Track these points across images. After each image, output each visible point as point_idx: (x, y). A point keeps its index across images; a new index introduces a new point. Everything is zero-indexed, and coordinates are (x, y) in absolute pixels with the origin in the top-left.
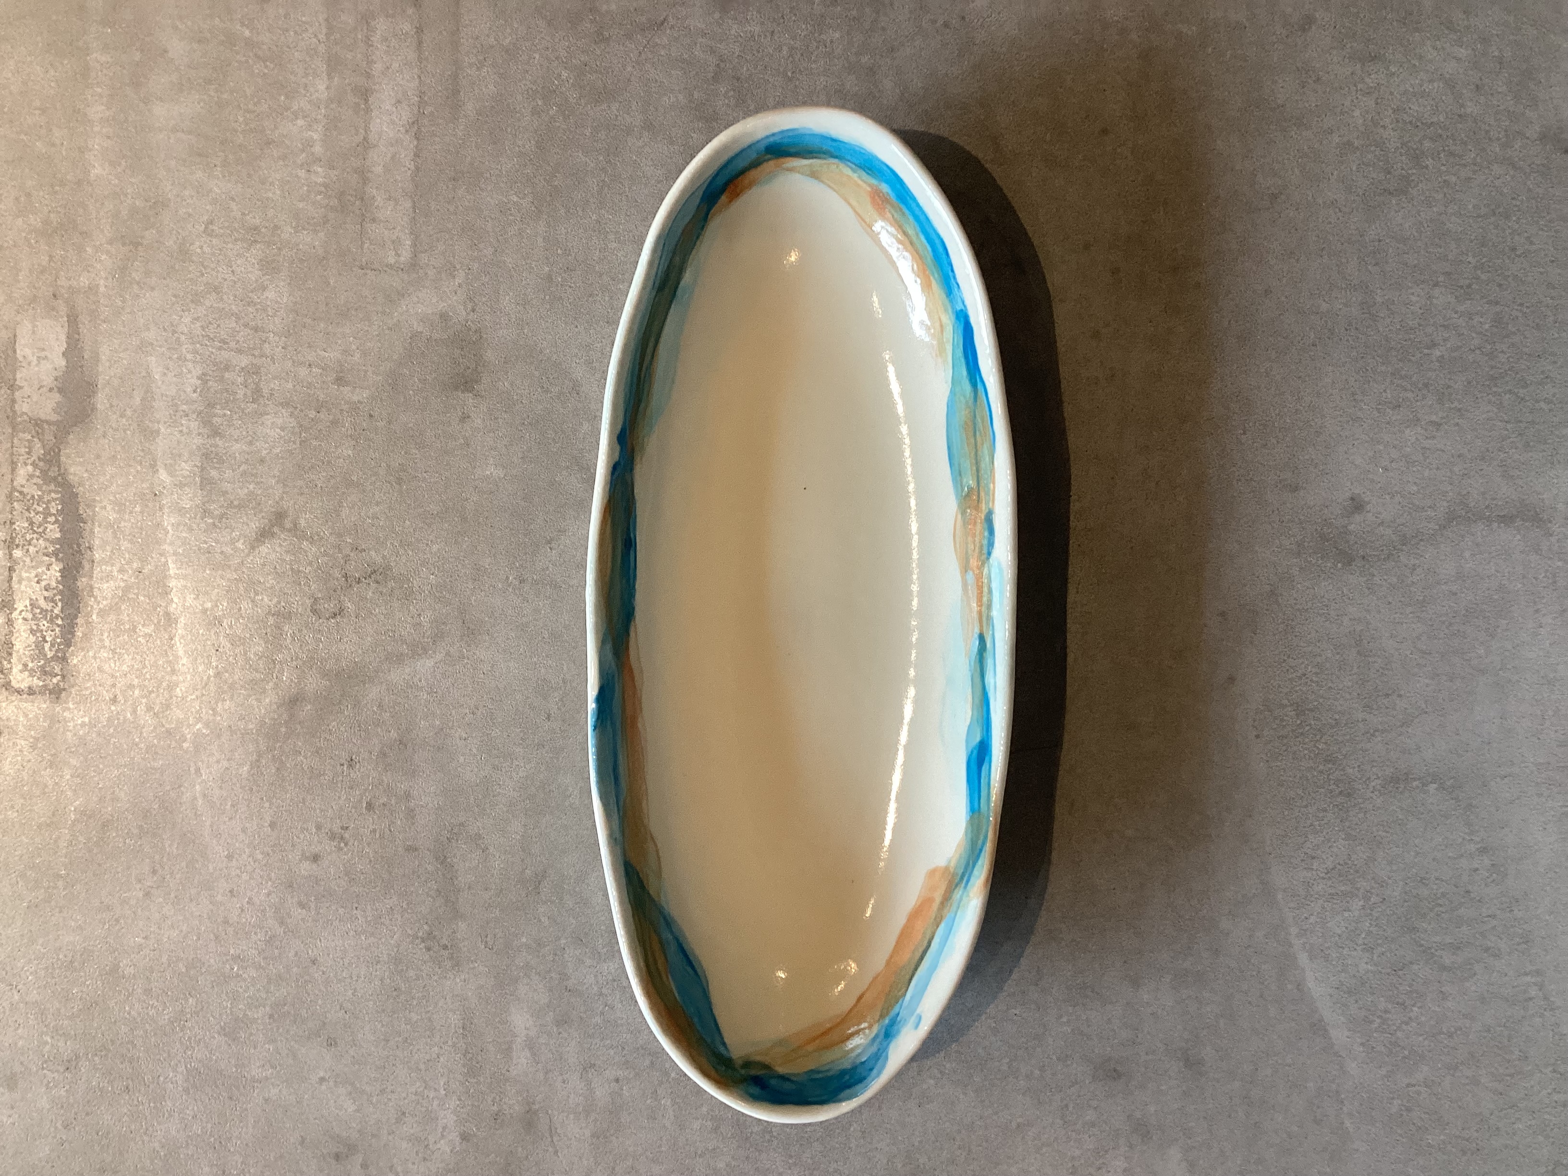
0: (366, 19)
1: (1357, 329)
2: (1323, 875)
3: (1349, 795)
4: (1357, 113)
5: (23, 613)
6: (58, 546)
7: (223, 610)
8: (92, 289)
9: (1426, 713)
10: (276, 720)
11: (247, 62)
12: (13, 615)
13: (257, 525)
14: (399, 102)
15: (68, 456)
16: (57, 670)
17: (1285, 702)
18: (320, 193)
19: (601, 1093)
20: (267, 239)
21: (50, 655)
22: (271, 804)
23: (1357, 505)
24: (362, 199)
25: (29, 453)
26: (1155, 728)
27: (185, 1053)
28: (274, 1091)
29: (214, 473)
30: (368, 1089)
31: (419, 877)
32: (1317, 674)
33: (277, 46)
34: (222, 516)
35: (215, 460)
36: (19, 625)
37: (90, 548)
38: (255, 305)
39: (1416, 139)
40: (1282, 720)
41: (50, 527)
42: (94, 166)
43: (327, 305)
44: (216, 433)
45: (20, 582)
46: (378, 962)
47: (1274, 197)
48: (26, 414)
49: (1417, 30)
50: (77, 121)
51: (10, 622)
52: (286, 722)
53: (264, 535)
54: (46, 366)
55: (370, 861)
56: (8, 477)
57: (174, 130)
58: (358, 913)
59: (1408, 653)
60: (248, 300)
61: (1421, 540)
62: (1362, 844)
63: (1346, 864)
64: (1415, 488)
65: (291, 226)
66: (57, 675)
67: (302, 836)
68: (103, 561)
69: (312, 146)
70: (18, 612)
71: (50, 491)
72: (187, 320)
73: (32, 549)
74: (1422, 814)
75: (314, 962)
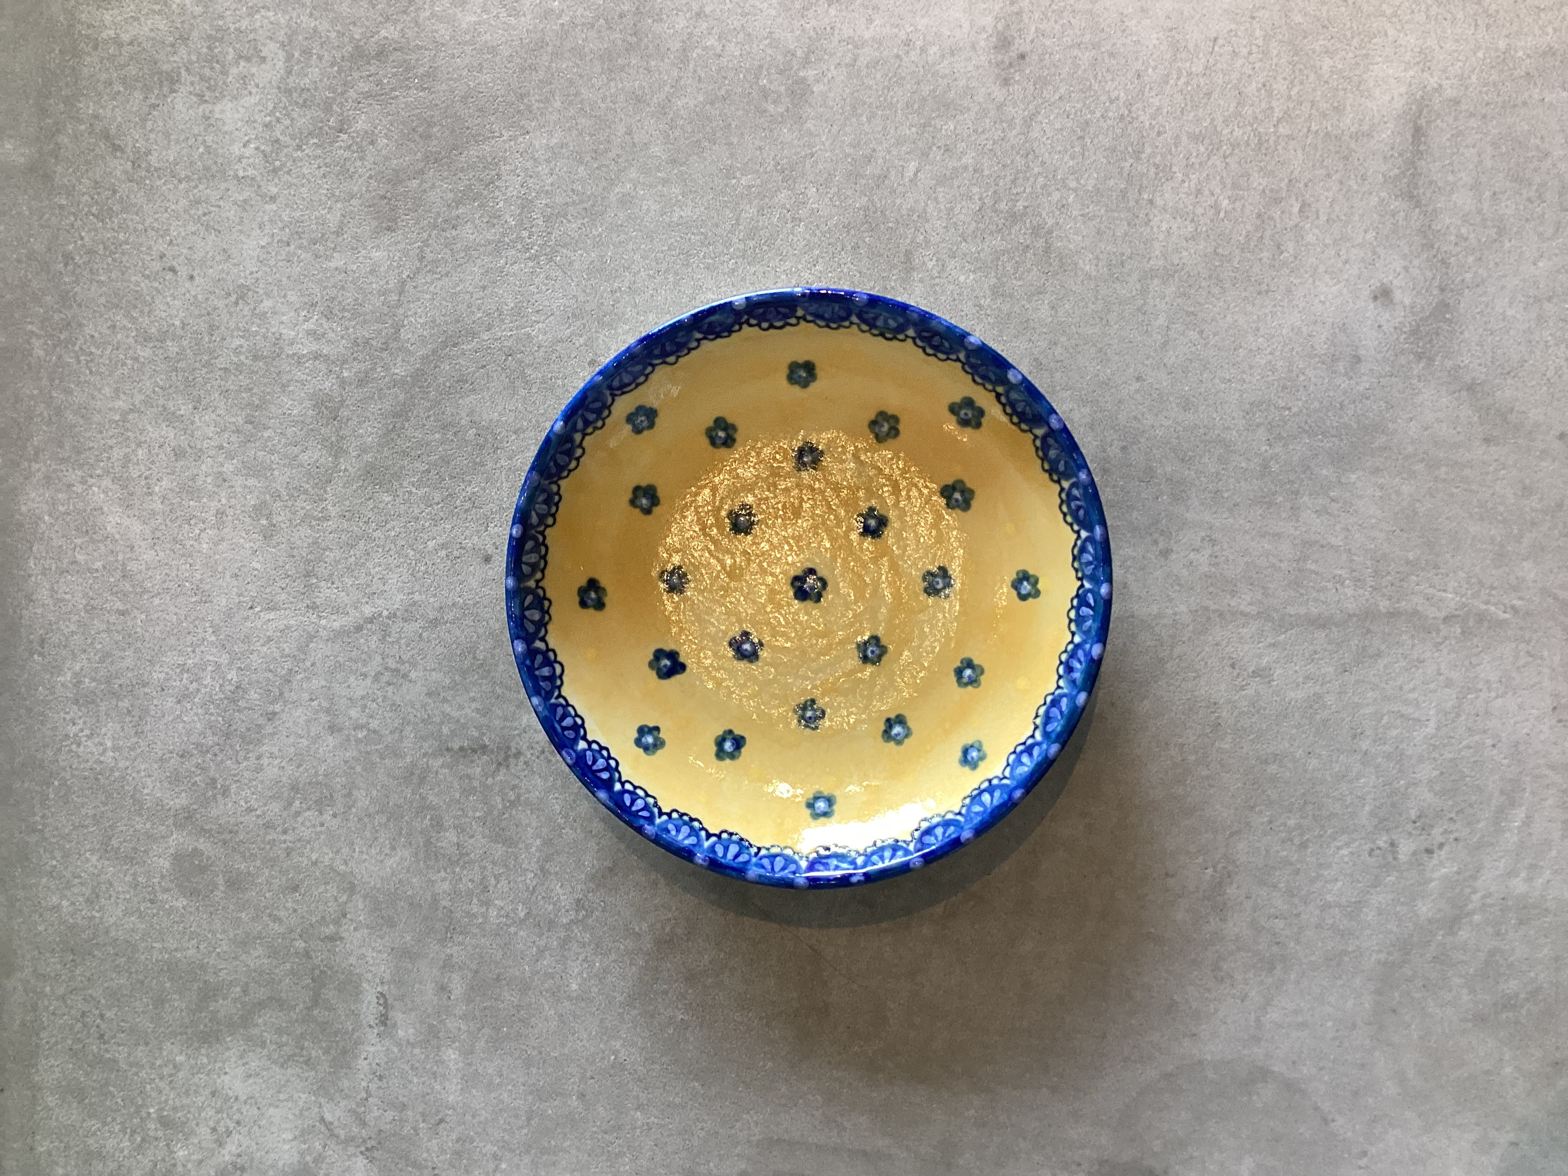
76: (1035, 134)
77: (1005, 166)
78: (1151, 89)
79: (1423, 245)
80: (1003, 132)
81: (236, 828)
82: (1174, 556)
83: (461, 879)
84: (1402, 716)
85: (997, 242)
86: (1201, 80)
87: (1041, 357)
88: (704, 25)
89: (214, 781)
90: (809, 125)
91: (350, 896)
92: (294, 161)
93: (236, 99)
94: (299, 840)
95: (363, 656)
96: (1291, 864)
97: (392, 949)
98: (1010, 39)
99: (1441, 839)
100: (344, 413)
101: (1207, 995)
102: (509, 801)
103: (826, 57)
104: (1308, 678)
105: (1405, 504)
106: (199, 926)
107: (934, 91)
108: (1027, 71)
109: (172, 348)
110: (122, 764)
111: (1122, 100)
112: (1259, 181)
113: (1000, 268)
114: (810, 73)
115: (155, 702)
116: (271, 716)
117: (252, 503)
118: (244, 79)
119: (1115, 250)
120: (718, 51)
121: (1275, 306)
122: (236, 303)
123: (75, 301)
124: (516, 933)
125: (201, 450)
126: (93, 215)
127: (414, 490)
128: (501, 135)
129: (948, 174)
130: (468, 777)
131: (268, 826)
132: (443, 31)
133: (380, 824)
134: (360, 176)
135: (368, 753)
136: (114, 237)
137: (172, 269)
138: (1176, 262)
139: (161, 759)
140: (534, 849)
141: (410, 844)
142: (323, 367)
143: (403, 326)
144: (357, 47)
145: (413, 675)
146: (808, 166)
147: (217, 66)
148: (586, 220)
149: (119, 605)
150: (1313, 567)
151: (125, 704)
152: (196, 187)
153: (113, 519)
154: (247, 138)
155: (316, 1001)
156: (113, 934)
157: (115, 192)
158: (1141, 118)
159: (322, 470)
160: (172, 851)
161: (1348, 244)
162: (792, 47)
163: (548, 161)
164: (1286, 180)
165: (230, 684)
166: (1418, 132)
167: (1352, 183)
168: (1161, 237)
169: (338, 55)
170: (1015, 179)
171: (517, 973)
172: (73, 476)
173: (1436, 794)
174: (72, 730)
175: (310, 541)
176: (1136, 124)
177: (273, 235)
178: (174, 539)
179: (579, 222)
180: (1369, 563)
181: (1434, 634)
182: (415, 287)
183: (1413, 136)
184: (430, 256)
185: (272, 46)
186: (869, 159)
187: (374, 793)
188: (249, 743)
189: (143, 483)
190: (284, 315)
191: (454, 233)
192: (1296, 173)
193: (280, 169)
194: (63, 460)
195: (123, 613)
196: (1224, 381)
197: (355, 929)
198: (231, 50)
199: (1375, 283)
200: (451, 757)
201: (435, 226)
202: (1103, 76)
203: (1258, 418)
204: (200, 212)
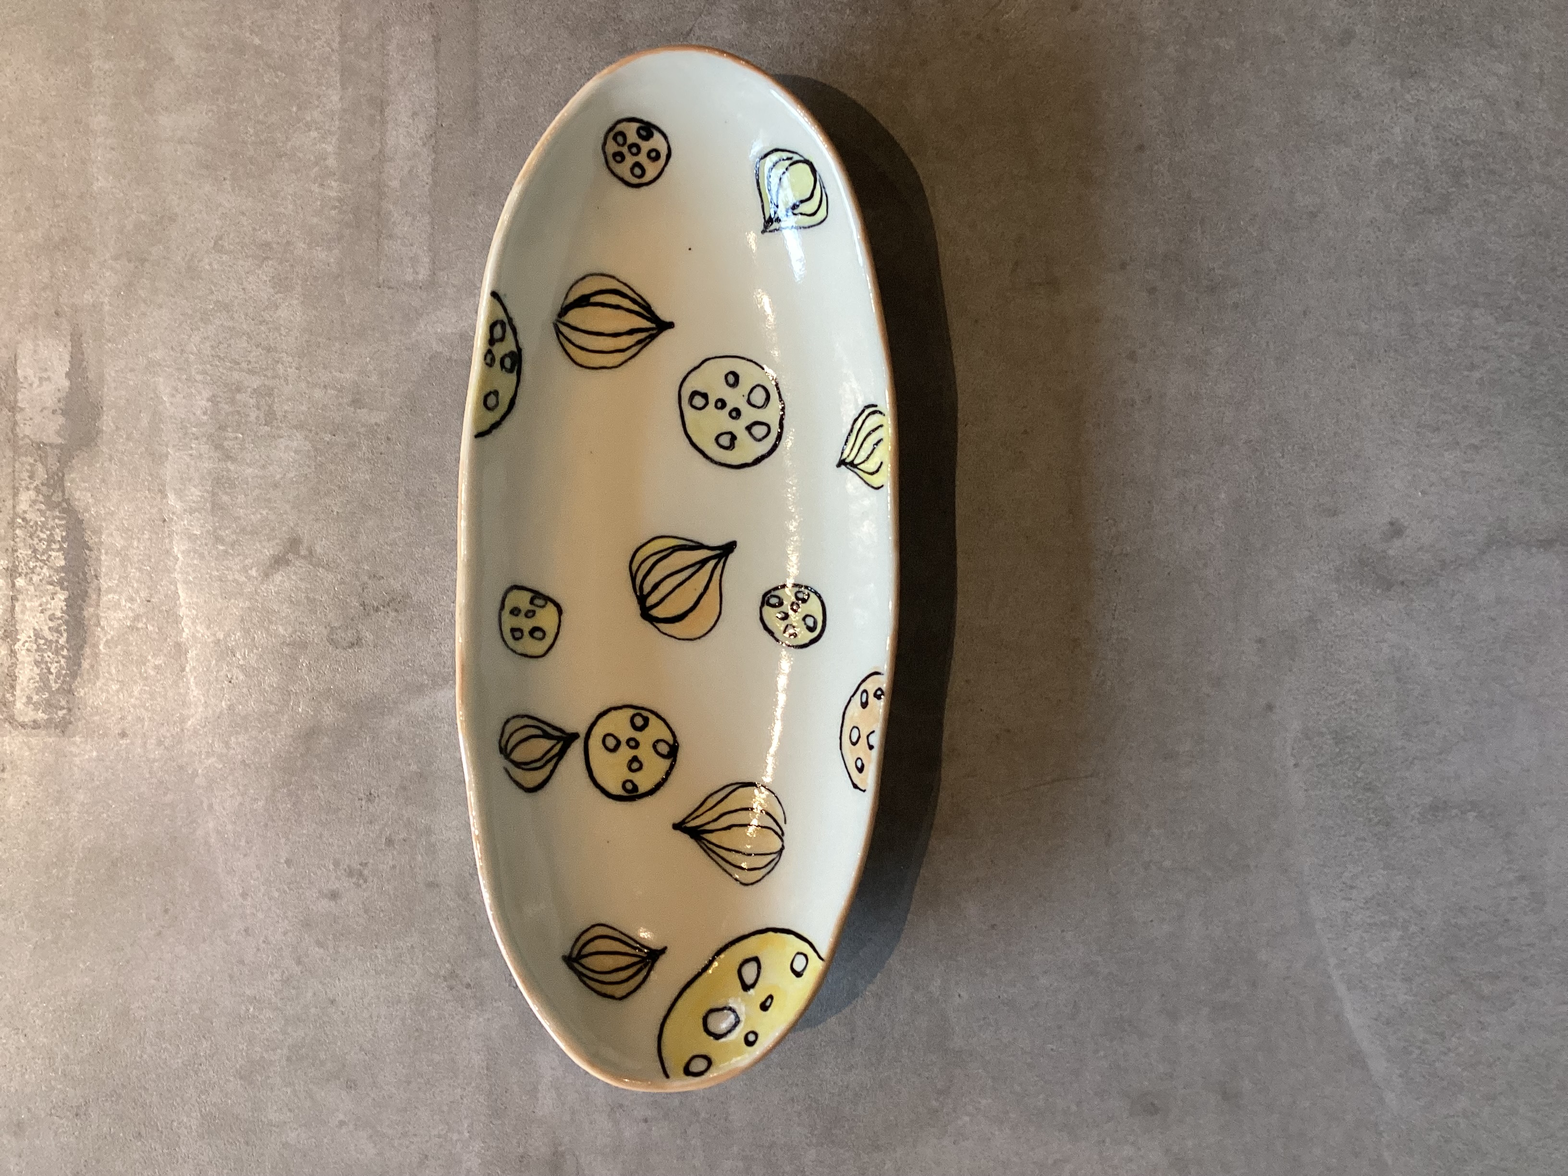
0: (381, 27)
1: (1396, 351)
2: (1361, 905)
3: (1387, 824)
4: (1397, 130)
5: (27, 645)
6: (63, 575)
7: (235, 640)
8: (96, 307)
9: (1465, 740)
10: (292, 753)
11: (257, 70)
12: (16, 647)
13: (272, 552)
14: (415, 114)
15: (72, 481)
16: (63, 703)
17: (1324, 730)
18: (335, 208)
19: (629, 1132)
20: (279, 256)
21: (55, 687)
22: (288, 839)
23: (1396, 530)
24: (379, 214)
25: (30, 477)
26: (1193, 757)
27: (199, 1097)
28: (293, 1135)
29: (225, 498)
30: (390, 1132)
31: (440, 914)
32: (1355, 700)
33: (288, 55)
34: (233, 545)
35: (227, 485)
36: (22, 655)
37: (96, 577)
38: (267, 324)
39: (1456, 157)
40: (1321, 748)
41: (54, 554)
42: (98, 179)
43: (343, 323)
44: (228, 457)
45: (23, 612)
46: (399, 1002)
47: (1313, 215)
48: (28, 436)
49: (1457, 45)
50: (79, 131)
51: (13, 653)
52: (301, 755)
53: (279, 562)
54: (48, 387)
55: (390, 898)
56: (9, 503)
57: (181, 141)
58: (378, 951)
59: (1447, 679)
60: (261, 319)
61: (1460, 565)
62: (1400, 874)
63: (1386, 893)
64: (1454, 512)
65: (304, 243)
66: (62, 708)
67: (319, 872)
68: (110, 590)
69: (325, 159)
70: (21, 642)
71: (54, 518)
72: (196, 338)
73: (36, 578)
74: (1461, 842)
75: (333, 1002)
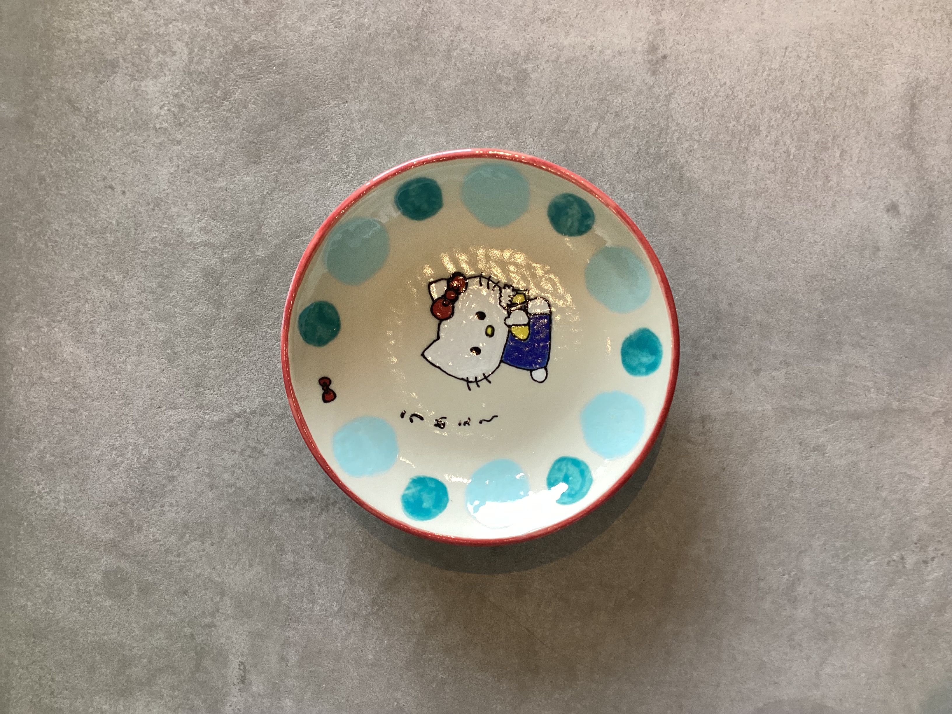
76: (672, 106)
77: (653, 126)
78: (746, 78)
79: (917, 178)
80: (653, 103)
81: (146, 553)
82: (762, 373)
83: (296, 586)
84: (908, 475)
85: (648, 173)
86: (778, 73)
87: (677, 246)
88: (462, 35)
89: (132, 521)
90: (529, 99)
91: (222, 597)
92: (193, 118)
93: (156, 78)
94: (188, 561)
95: (234, 439)
96: (838, 571)
97: (250, 633)
98: (657, 46)
99: (933, 555)
100: (224, 281)
101: (784, 657)
102: (329, 534)
103: (540, 56)
104: (848, 451)
105: (908, 340)
106: (119, 618)
107: (608, 78)
108: (668, 66)
109: (110, 238)
110: (70, 511)
111: (728, 83)
112: (815, 137)
113: (651, 190)
114: (529, 66)
115: (94, 470)
116: (172, 479)
117: (161, 338)
118: (161, 65)
119: (724, 179)
120: (471, 52)
121: (825, 215)
122: (153, 210)
123: (46, 207)
124: (332, 622)
125: (128, 304)
126: (59, 151)
127: (269, 331)
128: (330, 103)
129: (617, 129)
130: (302, 518)
131: (168, 551)
132: (292, 37)
133: (242, 550)
134: (237, 129)
135: (235, 503)
136: (73, 166)
137: (111, 187)
138: (763, 186)
139: (96, 508)
140: (344, 565)
141: (262, 562)
142: (210, 251)
143: (264, 225)
144: (236, 46)
145: (266, 451)
146: (528, 123)
147: (144, 57)
148: (384, 158)
149: (71, 406)
150: (850, 381)
151: (74, 470)
152: (128, 134)
153: (68, 349)
154: (162, 103)
155: (198, 667)
156: (61, 624)
157: (74, 137)
158: (740, 97)
159: (208, 318)
160: (103, 568)
161: (871, 177)
162: (518, 50)
163: (360, 120)
164: (832, 137)
165: (144, 458)
166: (913, 107)
167: (873, 138)
168: (753, 170)
169: (223, 51)
170: (661, 133)
171: (333, 648)
172: (42, 321)
173: (929, 525)
174: (37, 489)
175: (200, 364)
176: (736, 100)
177: (178, 166)
178: (109, 363)
179: (380, 159)
180: (886, 378)
181: (927, 423)
182: (272, 200)
183: (910, 110)
184: (282, 180)
185: (180, 44)
186: (566, 120)
187: (239, 529)
188: (157, 496)
189: (89, 325)
190: (185, 217)
191: (298, 165)
192: (838, 131)
193: (184, 123)
194: (34, 311)
195: (73, 411)
196: (793, 261)
197: (225, 620)
198: (153, 47)
199: (888, 201)
200: (291, 505)
201: (285, 161)
202: (716, 70)
203: (816, 285)
204: (131, 151)
